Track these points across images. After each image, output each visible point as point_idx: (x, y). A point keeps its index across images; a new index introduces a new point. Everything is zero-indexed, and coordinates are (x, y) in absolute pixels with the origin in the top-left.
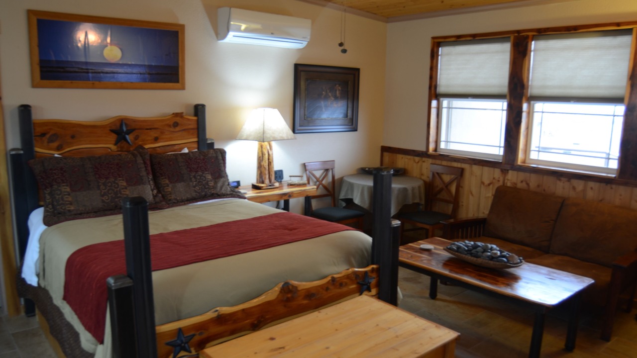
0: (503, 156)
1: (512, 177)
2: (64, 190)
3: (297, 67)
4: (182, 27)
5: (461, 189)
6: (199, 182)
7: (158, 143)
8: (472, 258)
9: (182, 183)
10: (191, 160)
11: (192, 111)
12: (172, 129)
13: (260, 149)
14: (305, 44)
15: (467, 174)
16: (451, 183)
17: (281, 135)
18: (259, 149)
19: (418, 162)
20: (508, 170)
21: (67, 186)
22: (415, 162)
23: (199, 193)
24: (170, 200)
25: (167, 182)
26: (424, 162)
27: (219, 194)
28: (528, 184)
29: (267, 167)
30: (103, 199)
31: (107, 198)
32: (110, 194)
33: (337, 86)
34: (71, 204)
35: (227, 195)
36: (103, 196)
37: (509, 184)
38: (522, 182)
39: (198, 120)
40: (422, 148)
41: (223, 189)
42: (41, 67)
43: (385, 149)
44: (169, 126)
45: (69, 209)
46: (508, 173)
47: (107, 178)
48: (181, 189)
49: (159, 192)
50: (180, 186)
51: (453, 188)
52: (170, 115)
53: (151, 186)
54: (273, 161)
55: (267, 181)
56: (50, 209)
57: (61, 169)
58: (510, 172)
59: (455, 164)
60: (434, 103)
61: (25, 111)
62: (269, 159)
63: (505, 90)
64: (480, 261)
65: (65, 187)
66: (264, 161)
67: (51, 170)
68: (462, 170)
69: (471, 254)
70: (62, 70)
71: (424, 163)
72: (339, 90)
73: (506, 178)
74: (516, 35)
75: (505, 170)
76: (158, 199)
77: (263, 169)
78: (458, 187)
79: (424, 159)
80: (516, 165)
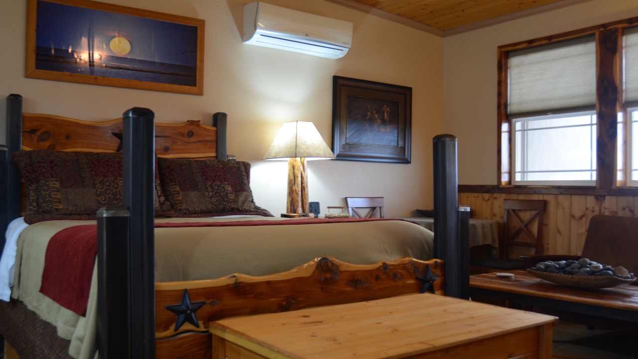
0: (597, 181)
1: (611, 205)
2: (52, 185)
3: (336, 79)
4: (202, 22)
5: (544, 227)
6: (216, 193)
9: (196, 192)
10: (207, 167)
11: (211, 121)
12: (186, 139)
13: (292, 170)
14: (346, 51)
15: (552, 207)
16: (531, 221)
17: (317, 152)
18: (290, 171)
19: (488, 200)
20: (604, 196)
21: (57, 181)
22: (485, 201)
23: (215, 205)
24: (180, 210)
25: (178, 189)
26: (495, 198)
27: (241, 209)
28: (632, 211)
29: (300, 193)
30: (100, 199)
31: (103, 199)
32: (108, 194)
33: (385, 106)
34: (60, 203)
35: (251, 211)
36: (98, 196)
37: (607, 213)
38: (624, 209)
39: (217, 131)
40: (492, 181)
41: (246, 205)
42: (37, 55)
44: (183, 135)
45: (57, 207)
46: (604, 199)
47: (105, 177)
48: (193, 198)
49: (167, 199)
50: (193, 196)
51: (535, 228)
52: (184, 123)
53: (158, 192)
54: (307, 186)
55: (300, 210)
56: (34, 208)
57: (52, 162)
58: (607, 198)
59: (535, 197)
60: (505, 127)
61: (15, 101)
62: (302, 183)
63: (593, 98)
64: (576, 277)
65: (55, 183)
66: (296, 185)
67: (39, 162)
68: (545, 203)
69: (565, 272)
70: (61, 60)
71: (495, 200)
72: (387, 112)
73: (603, 206)
74: (602, 29)
75: (600, 196)
76: (165, 207)
77: (295, 196)
78: (541, 226)
79: (495, 195)
80: (613, 187)
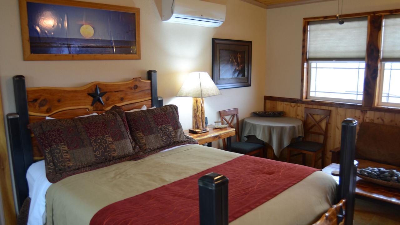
0: (363, 101)
1: (370, 116)
2: (62, 149)
3: (214, 40)
4: (138, 10)
5: (329, 124)
6: (165, 133)
7: (123, 102)
8: (384, 181)
9: (153, 135)
10: (156, 116)
11: (146, 76)
12: (133, 91)
13: (196, 103)
14: (221, 23)
15: (334, 114)
16: (321, 120)
17: (212, 92)
18: (194, 103)
19: (294, 107)
20: (367, 111)
21: (65, 145)
22: (292, 107)
23: (165, 142)
24: (145, 150)
25: (142, 135)
26: (299, 106)
27: (179, 141)
28: (383, 120)
29: (201, 116)
30: (96, 154)
31: (98, 153)
32: (101, 149)
33: (239, 54)
34: (70, 161)
35: (185, 142)
36: (95, 152)
37: (367, 121)
38: (378, 119)
39: (151, 83)
40: (298, 97)
41: (181, 138)
42: (31, 43)
43: (267, 98)
44: (131, 88)
45: (68, 165)
46: (366, 112)
47: (97, 136)
48: (152, 140)
49: (136, 144)
50: (152, 138)
51: (323, 125)
52: (131, 80)
53: (130, 140)
54: (204, 112)
55: (201, 127)
56: (52, 167)
57: (58, 130)
58: (368, 112)
59: (324, 108)
60: (305, 64)
61: (19, 81)
62: (202, 110)
63: (363, 54)
64: (390, 183)
65: (64, 146)
66: (198, 112)
67: (49, 131)
68: (330, 111)
70: (48, 45)
71: (298, 107)
72: (239, 57)
73: (365, 116)
74: (372, 15)
75: (364, 110)
76: (136, 150)
77: (198, 118)
78: (328, 124)
79: (298, 104)
80: (373, 107)
